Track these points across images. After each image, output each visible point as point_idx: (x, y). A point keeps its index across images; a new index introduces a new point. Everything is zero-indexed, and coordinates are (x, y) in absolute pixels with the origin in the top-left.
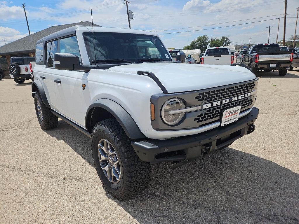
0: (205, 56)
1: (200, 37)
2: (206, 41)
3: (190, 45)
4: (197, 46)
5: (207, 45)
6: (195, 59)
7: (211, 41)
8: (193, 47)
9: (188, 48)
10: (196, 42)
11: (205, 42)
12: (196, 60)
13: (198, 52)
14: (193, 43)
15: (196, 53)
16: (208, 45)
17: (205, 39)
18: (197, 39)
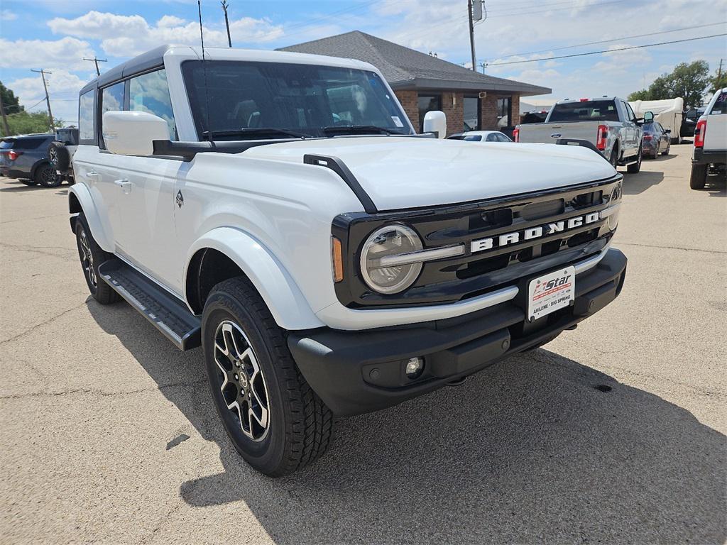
0: (711, 113)
1: (683, 66)
2: (702, 78)
3: (648, 90)
4: (671, 91)
5: (704, 87)
6: (666, 128)
7: (716, 76)
8: (658, 92)
9: (642, 97)
10: (670, 79)
11: (696, 82)
12: (669, 131)
13: (674, 108)
14: (660, 83)
15: (669, 110)
16: (707, 89)
17: (698, 72)
18: (671, 71)
